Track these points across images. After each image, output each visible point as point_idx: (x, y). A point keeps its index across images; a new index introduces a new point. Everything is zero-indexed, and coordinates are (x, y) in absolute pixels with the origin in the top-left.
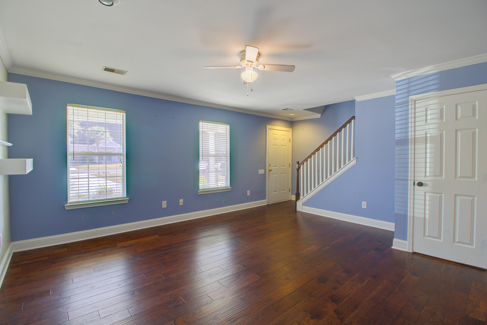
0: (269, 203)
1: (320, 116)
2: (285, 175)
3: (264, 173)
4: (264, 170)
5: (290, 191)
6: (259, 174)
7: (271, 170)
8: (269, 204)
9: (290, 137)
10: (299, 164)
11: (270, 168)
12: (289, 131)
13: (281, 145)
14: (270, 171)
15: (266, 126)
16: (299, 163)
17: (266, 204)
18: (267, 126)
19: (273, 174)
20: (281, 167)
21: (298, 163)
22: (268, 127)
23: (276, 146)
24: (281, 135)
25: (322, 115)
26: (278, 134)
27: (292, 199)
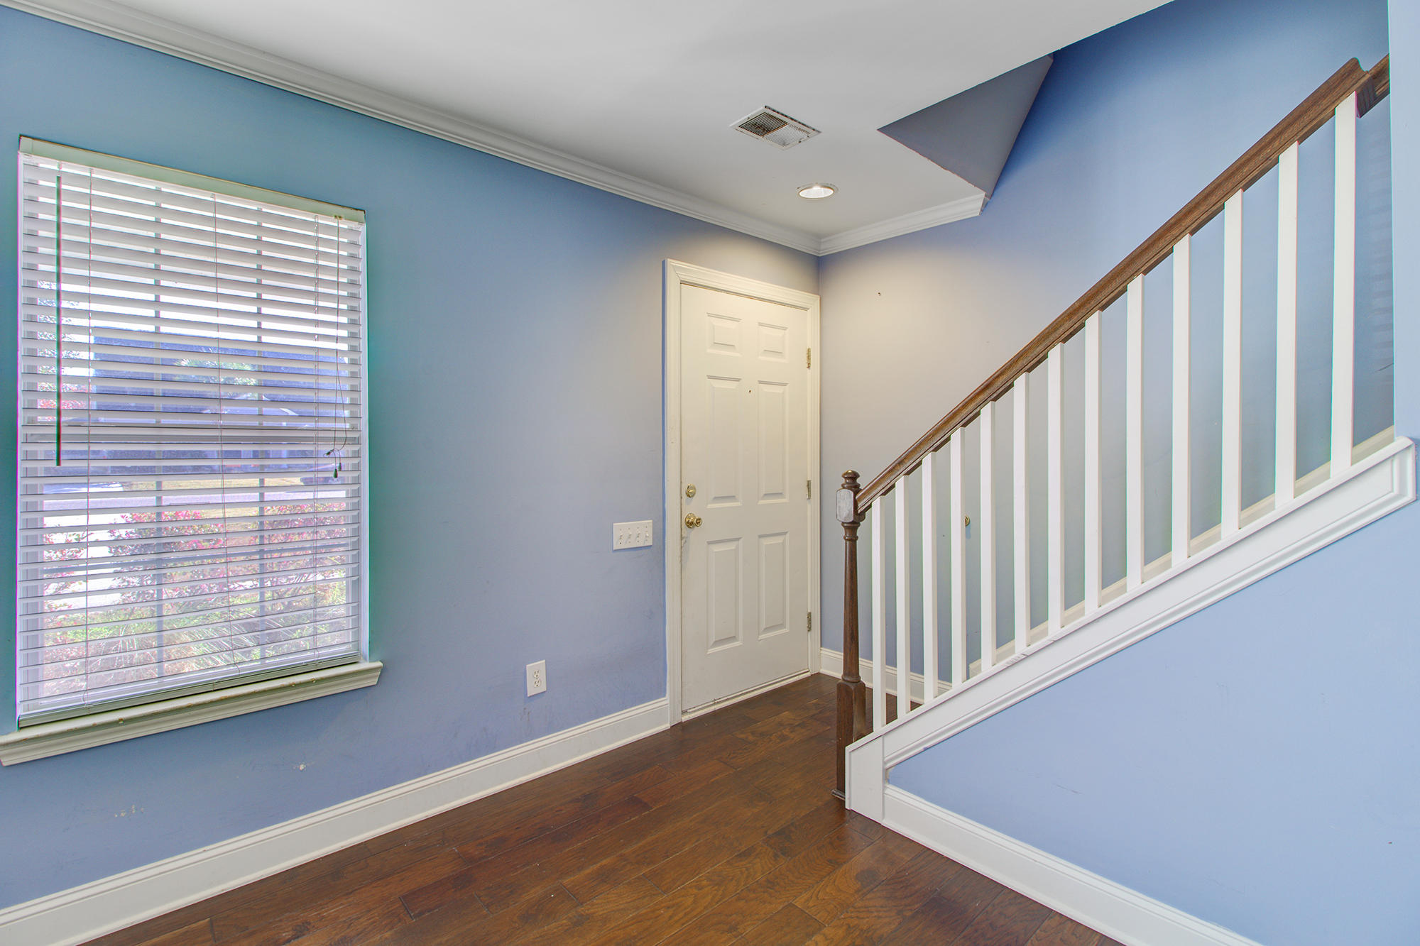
0: (684, 712)
1: (980, 204)
2: (783, 543)
3: (650, 543)
4: (651, 521)
5: (810, 629)
6: (615, 548)
7: (699, 522)
8: (685, 718)
9: (812, 341)
10: (855, 489)
11: (693, 508)
12: (806, 309)
13: (760, 382)
14: (690, 524)
15: (664, 263)
16: (858, 481)
17: (667, 726)
18: (671, 263)
19: (709, 543)
20: (761, 502)
21: (852, 480)
22: (678, 269)
23: (732, 385)
24: (761, 324)
25: (991, 195)
26: (738, 320)
27: (823, 671)
